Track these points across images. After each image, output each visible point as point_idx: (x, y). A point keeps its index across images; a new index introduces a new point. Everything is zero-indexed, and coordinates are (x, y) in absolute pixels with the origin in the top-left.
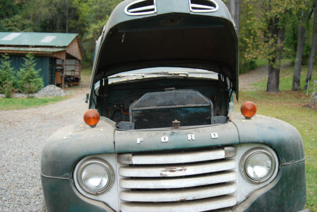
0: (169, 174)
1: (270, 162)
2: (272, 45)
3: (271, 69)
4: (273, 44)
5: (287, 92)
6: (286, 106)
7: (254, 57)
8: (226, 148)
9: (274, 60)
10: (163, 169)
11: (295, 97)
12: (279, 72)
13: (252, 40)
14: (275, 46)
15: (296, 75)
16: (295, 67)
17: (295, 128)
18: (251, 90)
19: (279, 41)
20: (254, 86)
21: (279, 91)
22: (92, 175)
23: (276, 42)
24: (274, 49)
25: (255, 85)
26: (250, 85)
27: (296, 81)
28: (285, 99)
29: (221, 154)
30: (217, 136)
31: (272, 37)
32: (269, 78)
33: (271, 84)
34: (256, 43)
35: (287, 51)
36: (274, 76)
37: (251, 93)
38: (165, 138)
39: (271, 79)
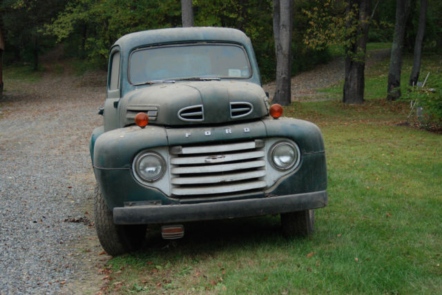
0: (212, 161)
1: (292, 153)
2: (350, 22)
3: (351, 64)
4: (353, 20)
5: (377, 102)
6: (371, 125)
7: (321, 42)
8: (256, 140)
9: (354, 48)
10: (207, 157)
11: (391, 111)
12: (363, 68)
13: (316, 13)
14: (357, 23)
15: (393, 74)
16: (391, 59)
18: (316, 100)
19: (362, 15)
20: (323, 94)
21: (364, 100)
22: (148, 165)
23: (358, 17)
24: (353, 29)
25: (325, 91)
26: (317, 91)
27: (394, 82)
28: (372, 114)
29: (252, 145)
30: (248, 131)
31: (351, 7)
32: (346, 79)
33: (351, 89)
34: (324, 19)
35: (388, 27)
36: (356, 75)
37: (317, 106)
38: (208, 132)
39: (351, 80)
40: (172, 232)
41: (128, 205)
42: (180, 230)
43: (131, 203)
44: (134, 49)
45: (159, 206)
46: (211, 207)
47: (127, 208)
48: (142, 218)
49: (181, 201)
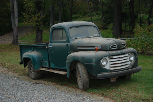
0: (120, 60)
3: (38, 30)
8: (128, 53)
9: (40, 25)
12: (42, 32)
17: (134, 49)
22: (103, 62)
32: (37, 35)
33: (38, 39)
36: (40, 34)
38: (119, 52)
39: (38, 36)
40: (113, 80)
41: (101, 73)
42: (115, 79)
43: (102, 73)
44: (69, 28)
45: (110, 73)
46: (123, 72)
47: (101, 74)
48: (107, 77)
49: (113, 71)
